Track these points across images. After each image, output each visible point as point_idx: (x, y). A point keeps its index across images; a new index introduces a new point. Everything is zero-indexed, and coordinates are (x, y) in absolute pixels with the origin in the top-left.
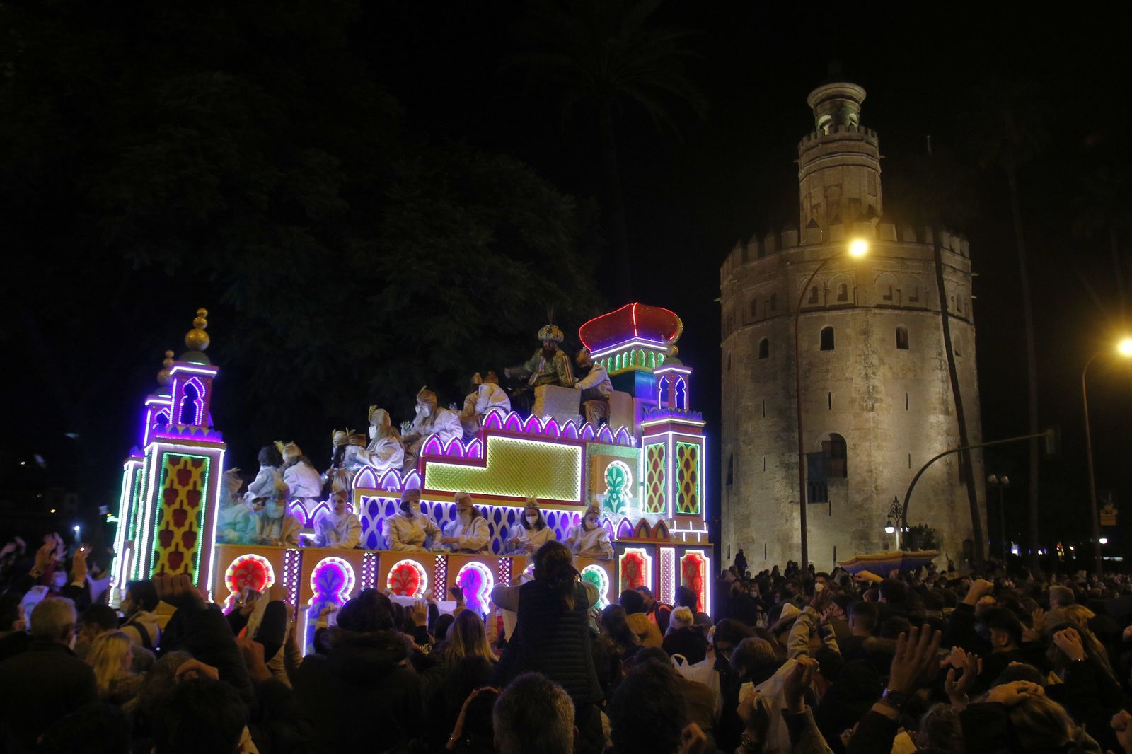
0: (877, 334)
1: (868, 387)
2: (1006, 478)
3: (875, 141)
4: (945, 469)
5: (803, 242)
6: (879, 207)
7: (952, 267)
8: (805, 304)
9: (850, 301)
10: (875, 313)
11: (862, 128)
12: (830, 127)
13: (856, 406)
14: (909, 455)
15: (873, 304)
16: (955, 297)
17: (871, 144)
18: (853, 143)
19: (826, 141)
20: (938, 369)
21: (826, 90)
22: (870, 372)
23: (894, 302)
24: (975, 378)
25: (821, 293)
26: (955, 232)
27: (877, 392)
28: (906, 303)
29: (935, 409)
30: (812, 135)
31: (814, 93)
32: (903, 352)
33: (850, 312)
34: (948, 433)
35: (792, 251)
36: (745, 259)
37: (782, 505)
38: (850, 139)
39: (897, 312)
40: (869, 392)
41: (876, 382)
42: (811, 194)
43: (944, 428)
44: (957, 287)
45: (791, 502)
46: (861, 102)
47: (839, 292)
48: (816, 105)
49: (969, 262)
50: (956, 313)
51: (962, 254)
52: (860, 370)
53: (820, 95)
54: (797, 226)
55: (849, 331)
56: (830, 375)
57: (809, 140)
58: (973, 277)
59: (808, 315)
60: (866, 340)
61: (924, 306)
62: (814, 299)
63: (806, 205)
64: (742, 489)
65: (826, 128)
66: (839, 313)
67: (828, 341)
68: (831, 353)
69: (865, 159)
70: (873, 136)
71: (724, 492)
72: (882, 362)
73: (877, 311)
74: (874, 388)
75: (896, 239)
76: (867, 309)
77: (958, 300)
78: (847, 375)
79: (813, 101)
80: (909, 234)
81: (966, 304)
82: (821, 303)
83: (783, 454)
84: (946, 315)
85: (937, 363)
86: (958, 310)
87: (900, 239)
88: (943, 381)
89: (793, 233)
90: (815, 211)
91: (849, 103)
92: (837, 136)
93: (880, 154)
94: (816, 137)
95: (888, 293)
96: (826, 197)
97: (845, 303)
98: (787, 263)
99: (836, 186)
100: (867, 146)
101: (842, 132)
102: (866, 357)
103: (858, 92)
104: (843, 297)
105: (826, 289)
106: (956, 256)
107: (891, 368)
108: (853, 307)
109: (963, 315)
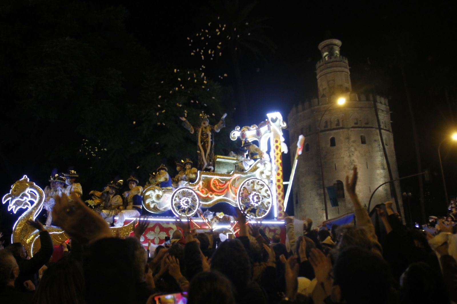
0: (353, 138)
1: (351, 161)
2: (410, 193)
3: (347, 61)
4: (385, 192)
5: (320, 104)
6: (350, 88)
7: (381, 110)
8: (323, 129)
9: (341, 126)
10: (352, 130)
11: (341, 57)
12: (328, 57)
13: (346, 169)
14: (370, 187)
15: (351, 127)
16: (384, 122)
17: (345, 63)
18: (338, 63)
19: (327, 63)
20: (378, 151)
21: (326, 42)
22: (351, 154)
23: (359, 125)
24: (394, 154)
25: (329, 123)
26: (382, 95)
27: (355, 162)
28: (363, 125)
29: (379, 167)
30: (321, 61)
31: (321, 44)
32: (364, 145)
33: (341, 130)
34: (385, 177)
35: (316, 107)
36: (297, 112)
37: (319, 211)
38: (336, 61)
39: (360, 129)
40: (351, 162)
41: (354, 158)
42: (322, 84)
43: (383, 175)
44: (384, 117)
45: (322, 209)
46: (340, 46)
47: (336, 122)
48: (322, 49)
49: (388, 107)
50: (385, 128)
51: (385, 104)
52: (347, 153)
53: (323, 44)
54: (317, 97)
55: (341, 138)
56: (335, 157)
57: (320, 62)
58: (391, 114)
59: (324, 133)
60: (348, 141)
61: (371, 126)
62: (326, 126)
63: (320, 89)
64: (303, 205)
65: (326, 58)
66: (337, 131)
67: (333, 142)
68: (334, 148)
69: (343, 69)
70: (346, 59)
71: (295, 207)
72: (356, 150)
73: (352, 129)
74: (353, 160)
75: (357, 99)
76: (348, 128)
77: (385, 123)
78: (342, 156)
79: (321, 47)
80: (363, 97)
81: (388, 125)
82: (329, 127)
83: (318, 190)
84: (380, 129)
85: (378, 149)
86: (386, 127)
87: (360, 100)
88: (381, 156)
89: (316, 100)
90: (324, 91)
91: (335, 47)
92: (331, 60)
93: (349, 66)
94: (323, 61)
95: (355, 122)
96: (329, 85)
97: (339, 126)
98: (315, 112)
99: (332, 80)
100: (344, 64)
101: (333, 59)
102: (349, 148)
103: (338, 42)
104: (338, 124)
105: (331, 122)
106: (382, 105)
107: (359, 152)
108: (342, 128)
109: (387, 129)
